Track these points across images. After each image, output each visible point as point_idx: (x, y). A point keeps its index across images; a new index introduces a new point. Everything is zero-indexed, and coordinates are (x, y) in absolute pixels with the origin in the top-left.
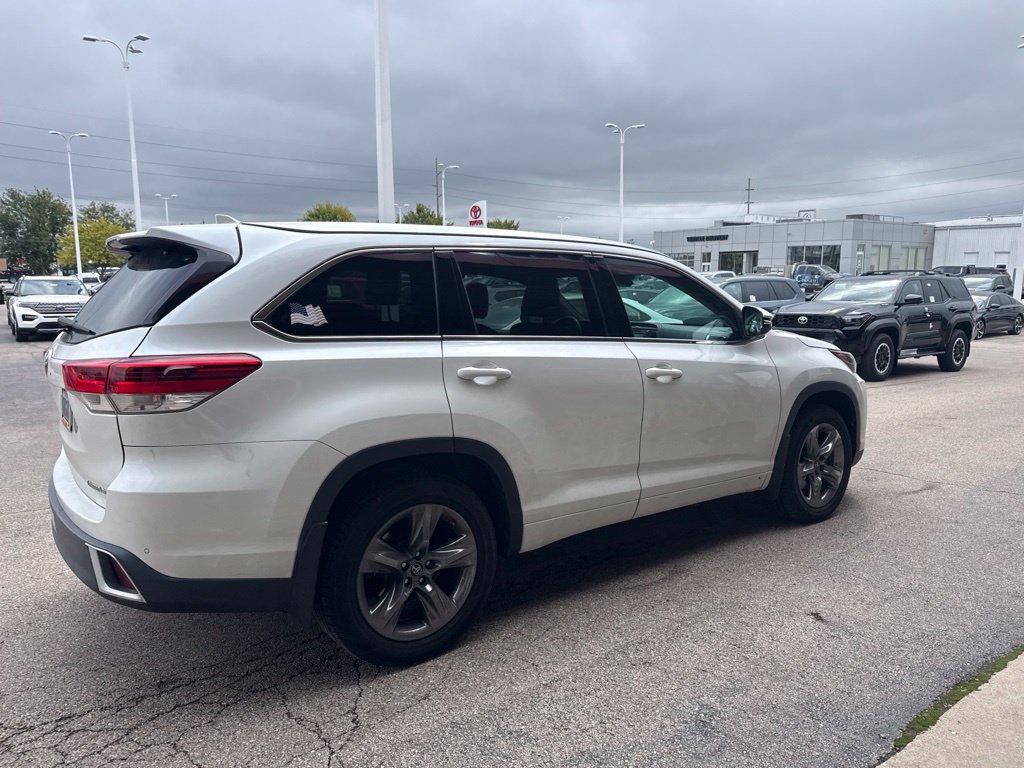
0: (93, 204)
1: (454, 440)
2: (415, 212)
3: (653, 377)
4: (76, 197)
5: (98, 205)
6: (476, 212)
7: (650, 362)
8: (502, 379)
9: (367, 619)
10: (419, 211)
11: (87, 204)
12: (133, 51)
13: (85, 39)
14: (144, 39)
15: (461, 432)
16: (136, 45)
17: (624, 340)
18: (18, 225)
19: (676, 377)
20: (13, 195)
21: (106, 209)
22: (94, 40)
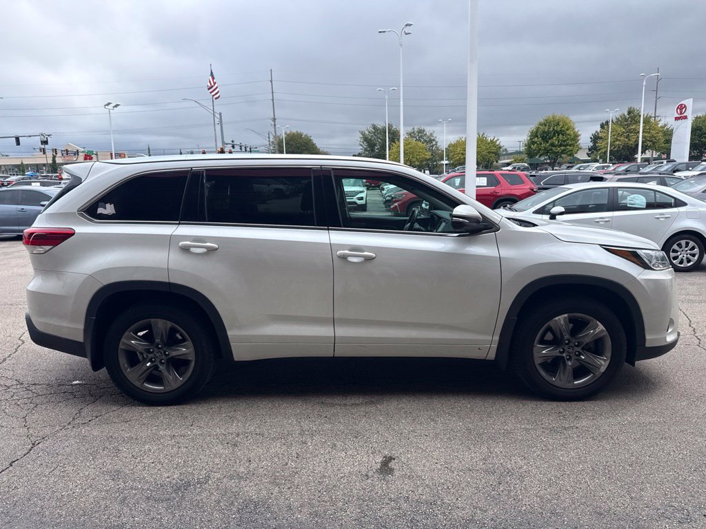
0: (414, 129)
1: (169, 284)
2: (626, 113)
3: (344, 258)
4: (404, 125)
5: (416, 130)
6: (681, 109)
7: (342, 246)
8: (211, 251)
9: (126, 374)
10: (629, 113)
11: (410, 129)
12: (406, 34)
13: (380, 32)
14: (410, 25)
15: (175, 280)
16: (408, 30)
17: (328, 229)
18: (375, 145)
19: (368, 259)
20: (374, 127)
21: (421, 131)
22: (384, 32)
